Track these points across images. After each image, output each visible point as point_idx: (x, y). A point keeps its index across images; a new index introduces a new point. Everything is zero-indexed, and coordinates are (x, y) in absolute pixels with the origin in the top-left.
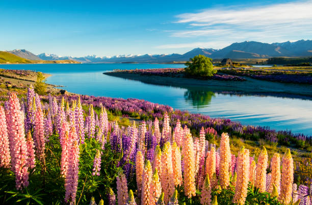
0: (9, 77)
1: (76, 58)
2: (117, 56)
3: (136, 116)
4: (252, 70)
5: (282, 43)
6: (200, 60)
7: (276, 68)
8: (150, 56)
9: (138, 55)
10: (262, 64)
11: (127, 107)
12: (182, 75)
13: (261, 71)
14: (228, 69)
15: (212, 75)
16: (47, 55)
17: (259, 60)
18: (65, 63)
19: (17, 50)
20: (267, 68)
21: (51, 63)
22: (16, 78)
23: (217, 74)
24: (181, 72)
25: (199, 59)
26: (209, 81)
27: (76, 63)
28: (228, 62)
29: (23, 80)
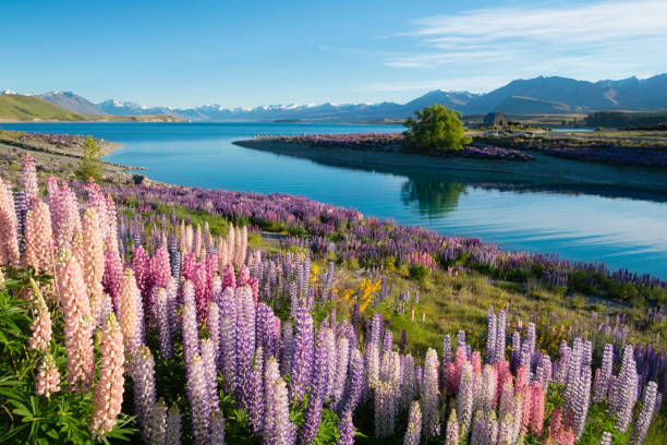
0: (34, 149)
1: (178, 111)
2: (265, 108)
3: (281, 230)
4: (548, 137)
5: (619, 82)
6: (435, 116)
7: (602, 134)
8: (335, 107)
9: (310, 106)
10: (575, 125)
11: (263, 211)
12: (397, 147)
13: (567, 140)
14: (497, 135)
15: (461, 147)
16: (118, 104)
17: (569, 117)
18: (155, 121)
19: (56, 93)
20: (581, 135)
21: (125, 120)
22: (47, 151)
23: (471, 145)
24: (395, 140)
25: (435, 112)
26: (456, 161)
27: (178, 121)
28: (498, 119)
29: (62, 154)
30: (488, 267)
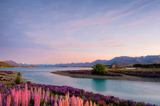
2: (58, 64)
4: (125, 70)
5: (139, 57)
6: (99, 66)
7: (137, 69)
11: (62, 90)
13: (130, 71)
15: (105, 73)
16: (23, 63)
17: (129, 65)
22: (6, 75)
24: (90, 71)
26: (104, 76)
28: (113, 66)
29: (9, 76)
30: (117, 104)
